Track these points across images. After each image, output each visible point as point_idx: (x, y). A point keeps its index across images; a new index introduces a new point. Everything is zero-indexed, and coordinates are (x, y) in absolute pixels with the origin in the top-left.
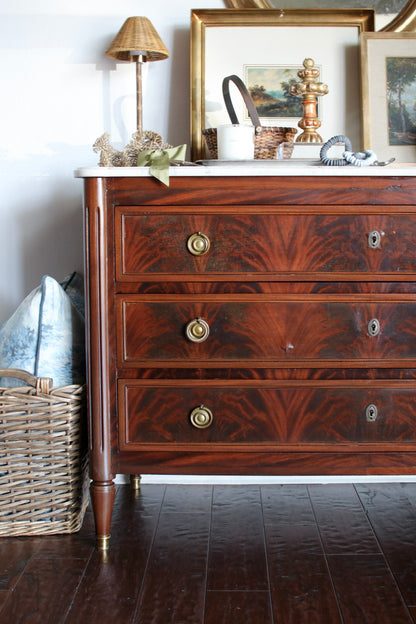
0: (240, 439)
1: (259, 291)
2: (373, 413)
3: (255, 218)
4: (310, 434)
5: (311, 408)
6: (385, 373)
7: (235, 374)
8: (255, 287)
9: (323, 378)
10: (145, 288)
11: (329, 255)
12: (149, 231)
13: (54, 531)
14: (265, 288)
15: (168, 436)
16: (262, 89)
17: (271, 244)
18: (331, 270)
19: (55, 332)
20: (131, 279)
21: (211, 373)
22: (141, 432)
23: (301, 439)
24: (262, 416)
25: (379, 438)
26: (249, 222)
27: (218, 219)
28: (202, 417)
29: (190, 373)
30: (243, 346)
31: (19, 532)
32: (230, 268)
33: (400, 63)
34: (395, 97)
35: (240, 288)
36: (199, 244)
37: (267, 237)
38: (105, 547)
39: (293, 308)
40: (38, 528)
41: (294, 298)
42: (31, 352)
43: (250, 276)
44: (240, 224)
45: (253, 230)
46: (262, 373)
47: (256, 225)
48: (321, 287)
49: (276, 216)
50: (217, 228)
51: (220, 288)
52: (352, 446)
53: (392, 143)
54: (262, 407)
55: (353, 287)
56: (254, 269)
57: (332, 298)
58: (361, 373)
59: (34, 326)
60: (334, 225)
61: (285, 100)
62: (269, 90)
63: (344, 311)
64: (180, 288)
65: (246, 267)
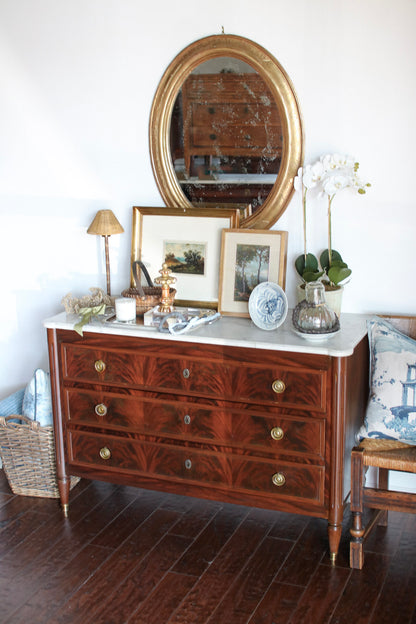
0: (124, 467)
1: (130, 394)
2: (189, 464)
3: (127, 355)
4: (159, 470)
5: (158, 456)
6: (192, 444)
7: (120, 434)
8: (127, 391)
9: (163, 442)
10: (76, 385)
11: (163, 379)
12: (77, 357)
13: (49, 496)
14: (132, 392)
15: (90, 459)
16: (173, 256)
17: (135, 370)
18: (165, 387)
19: (44, 397)
20: (70, 379)
21: (109, 432)
22: (79, 455)
23: (155, 472)
24: (134, 457)
25: (193, 478)
26: (124, 357)
27: (109, 354)
28: (106, 453)
29: (98, 430)
30: (124, 420)
31: (31, 494)
32: (116, 380)
33: (246, 248)
34: (241, 270)
35: (121, 390)
36: (100, 366)
37: (133, 365)
38: (66, 510)
39: (146, 404)
40: (41, 494)
41: (147, 400)
42: (33, 406)
43: (125, 385)
44: (120, 358)
45: (126, 362)
46: (133, 435)
47: (128, 360)
48: (160, 395)
49: (138, 356)
50: (108, 358)
51: (110, 389)
52: (179, 480)
53: (236, 300)
54: (134, 452)
55: (176, 397)
56: (127, 382)
57: (165, 402)
58: (181, 443)
59: (33, 394)
60: (166, 363)
61: (185, 263)
62: (177, 256)
63: (172, 408)
64: (92, 387)
65: (123, 380)
